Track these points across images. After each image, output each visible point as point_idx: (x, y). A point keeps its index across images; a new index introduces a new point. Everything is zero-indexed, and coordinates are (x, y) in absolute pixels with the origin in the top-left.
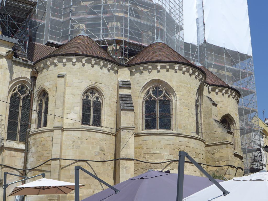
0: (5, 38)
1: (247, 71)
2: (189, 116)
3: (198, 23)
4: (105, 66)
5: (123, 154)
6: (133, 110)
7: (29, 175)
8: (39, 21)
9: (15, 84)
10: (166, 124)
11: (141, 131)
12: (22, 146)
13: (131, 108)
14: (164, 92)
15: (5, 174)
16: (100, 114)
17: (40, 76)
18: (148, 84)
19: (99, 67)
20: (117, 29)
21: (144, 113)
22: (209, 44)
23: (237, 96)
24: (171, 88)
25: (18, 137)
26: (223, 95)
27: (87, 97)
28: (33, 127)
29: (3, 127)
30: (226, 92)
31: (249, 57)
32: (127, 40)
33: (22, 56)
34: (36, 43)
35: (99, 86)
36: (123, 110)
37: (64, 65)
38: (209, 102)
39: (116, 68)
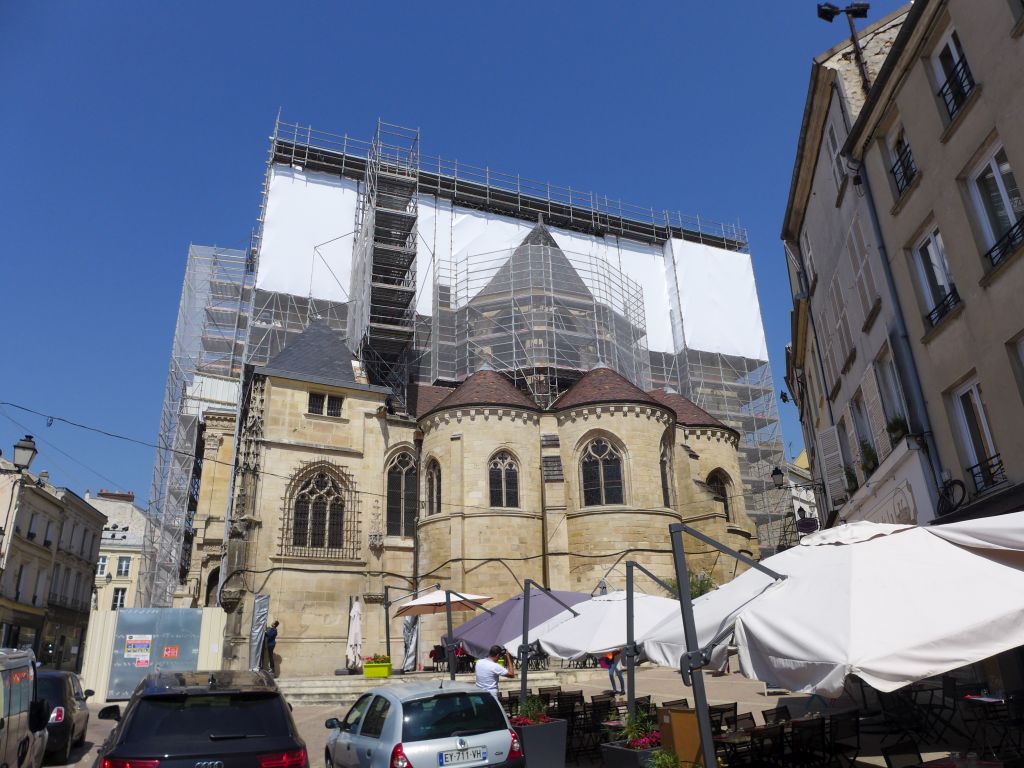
0: (374, 388)
1: (761, 387)
2: (651, 481)
3: (672, 318)
4: (518, 416)
5: (551, 548)
6: (562, 480)
7: (422, 584)
8: (422, 348)
9: (393, 454)
10: (615, 496)
11: (578, 509)
12: (410, 543)
13: (559, 477)
14: (610, 446)
15: (387, 588)
16: (516, 488)
17: (427, 439)
18: (585, 437)
19: (510, 418)
20: (539, 350)
21: (582, 482)
22: (692, 350)
23: (732, 438)
24: (618, 441)
25: (403, 531)
26: (709, 439)
27: (496, 464)
28: (423, 514)
29: (380, 517)
30: (714, 434)
31: (762, 363)
32: (555, 366)
33: (401, 409)
34: (421, 384)
35: (512, 447)
36: (547, 481)
37: (459, 421)
38: (685, 454)
39: (535, 417)
